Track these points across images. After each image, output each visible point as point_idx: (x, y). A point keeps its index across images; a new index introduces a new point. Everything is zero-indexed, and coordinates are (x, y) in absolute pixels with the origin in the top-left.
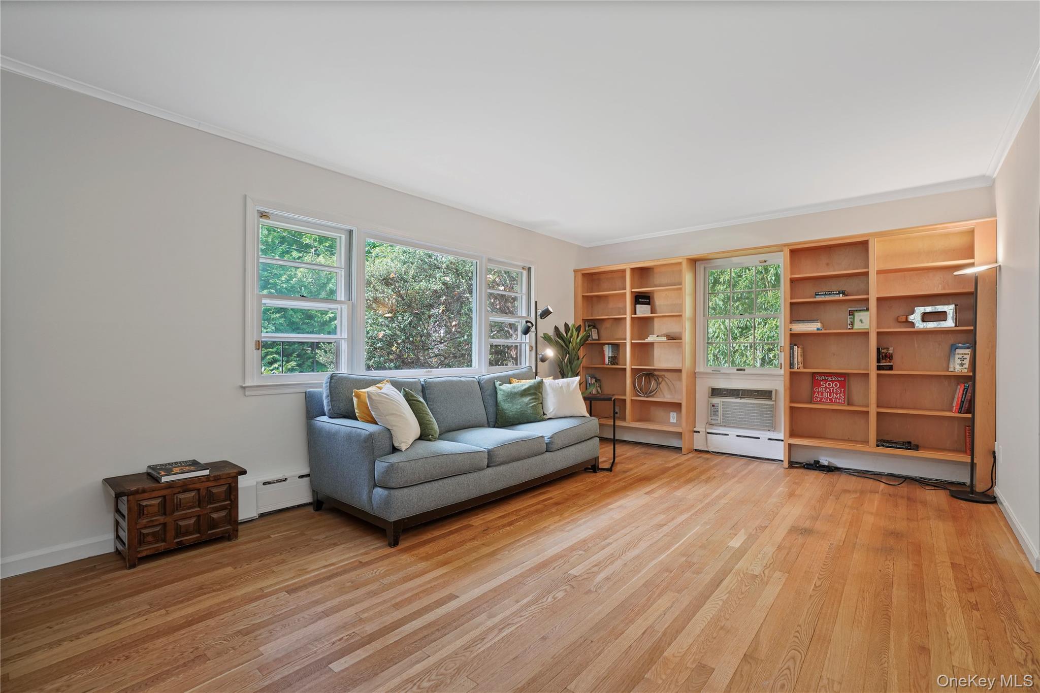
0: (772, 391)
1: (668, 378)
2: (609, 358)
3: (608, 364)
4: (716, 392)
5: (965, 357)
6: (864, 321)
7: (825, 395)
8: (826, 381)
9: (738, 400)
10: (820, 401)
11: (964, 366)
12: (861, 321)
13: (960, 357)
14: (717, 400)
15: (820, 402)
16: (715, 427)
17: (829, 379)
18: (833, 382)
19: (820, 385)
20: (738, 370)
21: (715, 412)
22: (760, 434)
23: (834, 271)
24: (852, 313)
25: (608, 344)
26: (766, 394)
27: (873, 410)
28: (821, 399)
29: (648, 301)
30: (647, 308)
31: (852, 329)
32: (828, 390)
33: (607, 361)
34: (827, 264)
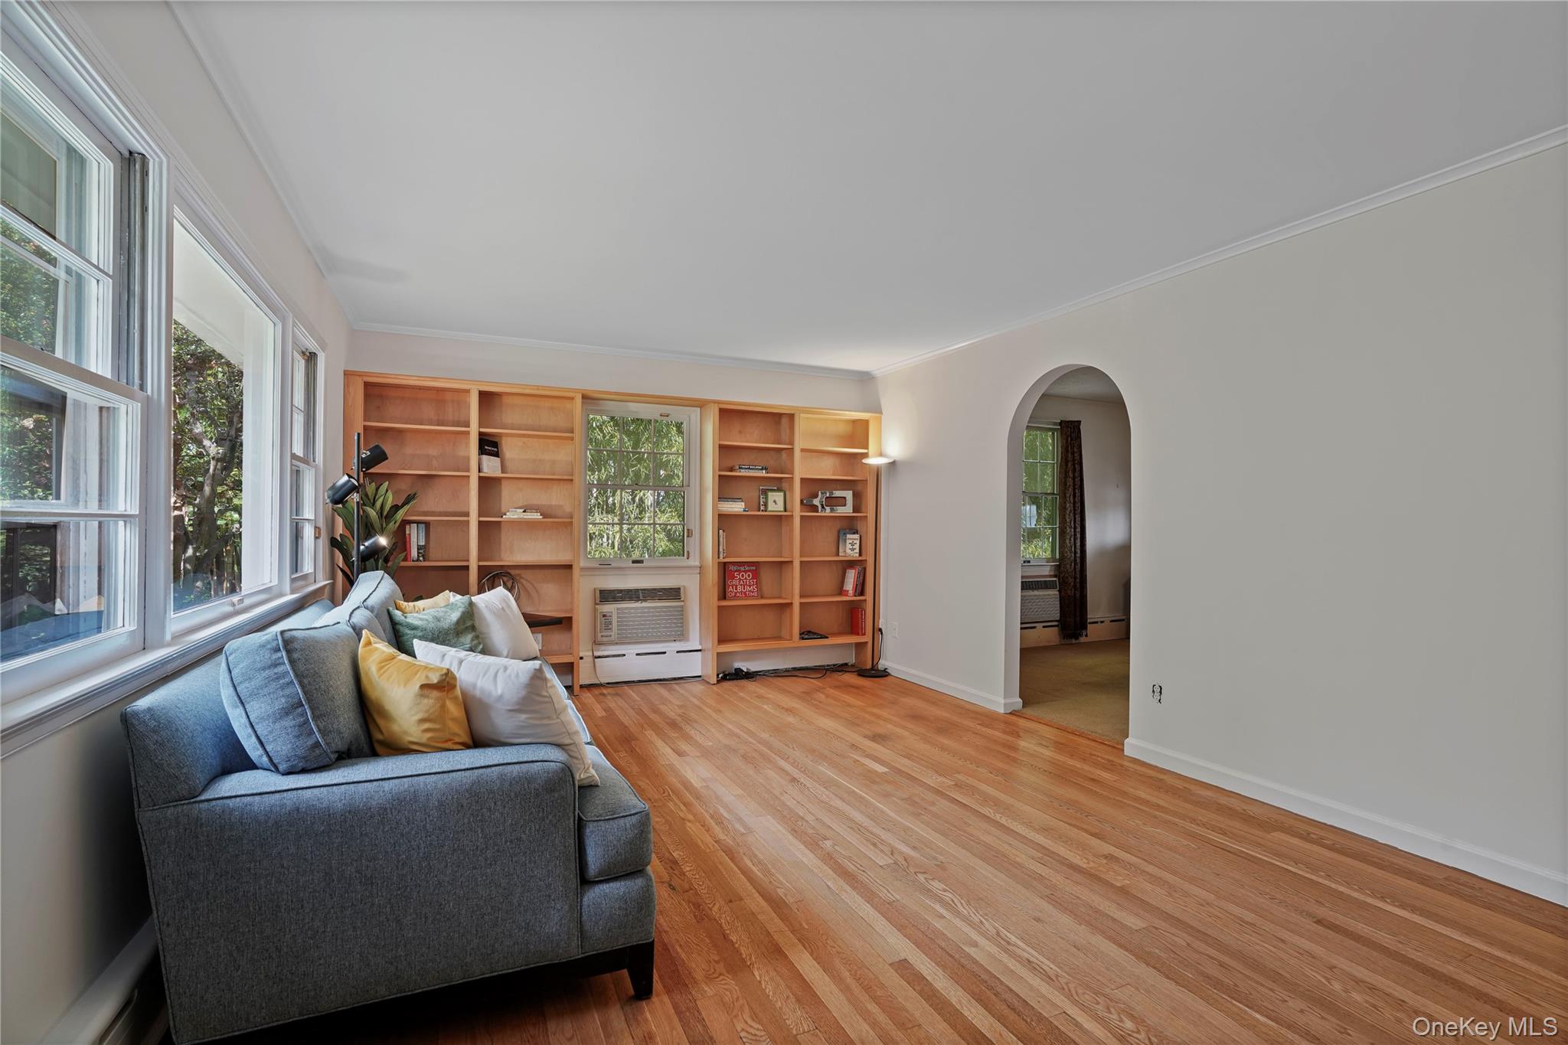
0: (679, 588)
1: (526, 580)
2: (418, 549)
3: (418, 560)
4: (607, 596)
5: (855, 542)
6: (777, 502)
7: (740, 588)
8: (740, 571)
9: (638, 605)
10: (735, 596)
11: (855, 551)
12: (775, 502)
13: (851, 541)
14: (609, 608)
15: (735, 598)
16: (603, 647)
17: (742, 569)
18: (746, 572)
19: (733, 577)
20: (634, 562)
21: (608, 625)
22: (663, 647)
23: (747, 442)
24: (765, 492)
25: (418, 523)
26: (674, 593)
27: (797, 601)
28: (736, 593)
29: (496, 449)
30: (495, 461)
31: (766, 511)
32: (742, 583)
33: (414, 553)
34: (740, 432)
